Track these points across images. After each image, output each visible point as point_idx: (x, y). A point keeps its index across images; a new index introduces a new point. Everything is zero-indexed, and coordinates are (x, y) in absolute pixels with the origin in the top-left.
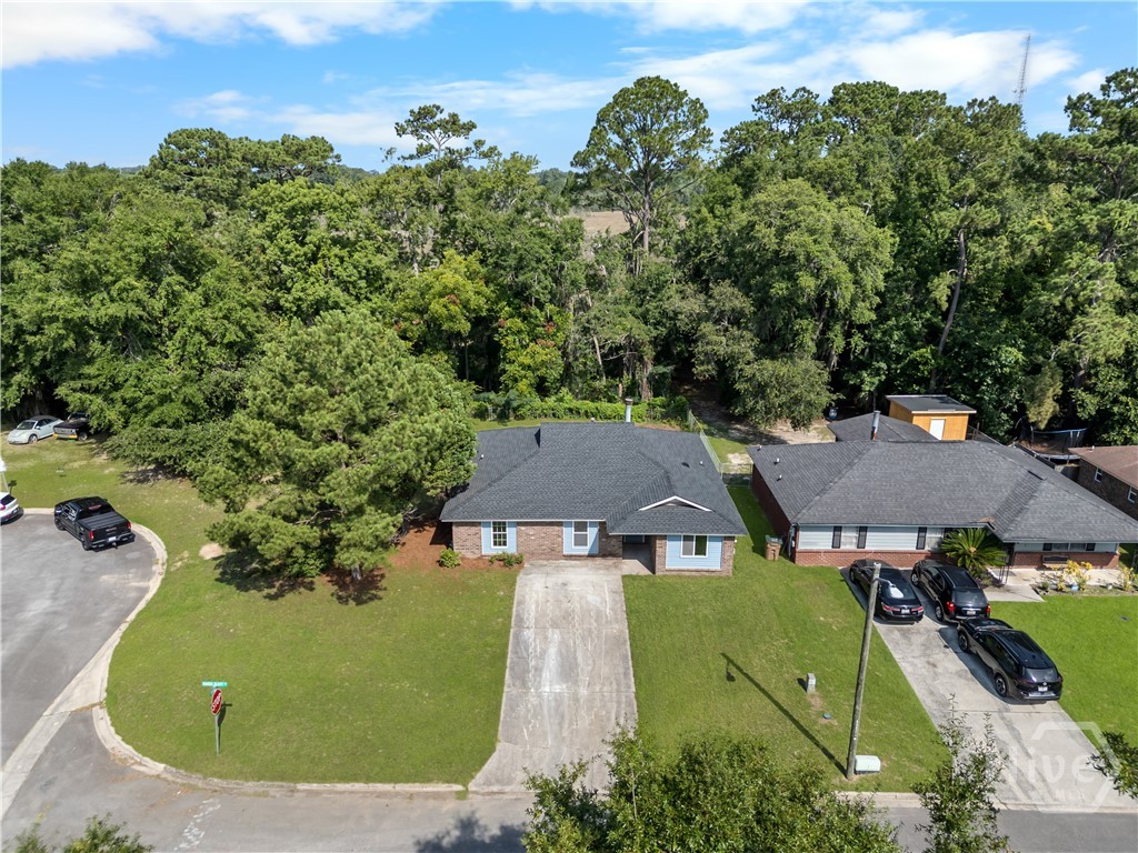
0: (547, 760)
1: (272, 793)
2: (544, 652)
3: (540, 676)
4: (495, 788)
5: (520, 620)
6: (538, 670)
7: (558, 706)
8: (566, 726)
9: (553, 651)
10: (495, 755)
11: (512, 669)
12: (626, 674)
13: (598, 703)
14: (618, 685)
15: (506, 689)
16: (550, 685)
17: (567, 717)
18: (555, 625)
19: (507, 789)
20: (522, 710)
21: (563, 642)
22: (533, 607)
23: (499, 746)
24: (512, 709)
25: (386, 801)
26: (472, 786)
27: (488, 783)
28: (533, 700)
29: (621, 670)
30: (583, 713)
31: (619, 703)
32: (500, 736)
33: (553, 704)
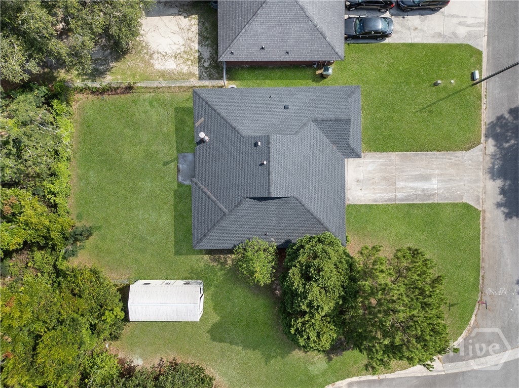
0: (469, 184)
1: (483, 274)
2: (412, 188)
3: (427, 189)
4: (481, 201)
5: (390, 200)
6: (424, 190)
7: (444, 181)
8: (454, 178)
9: (411, 185)
10: (468, 202)
11: (424, 200)
12: (426, 155)
13: (443, 166)
14: (432, 158)
15: (436, 202)
16: (433, 185)
17: (450, 178)
18: (394, 184)
19: (481, 197)
20: (446, 195)
21: (405, 180)
22: (379, 195)
23: (464, 201)
24: (447, 198)
25: (486, 236)
26: (480, 209)
27: (479, 204)
28: (442, 191)
29: (424, 156)
30: (448, 172)
31: (443, 158)
32: (461, 202)
33: (444, 183)
